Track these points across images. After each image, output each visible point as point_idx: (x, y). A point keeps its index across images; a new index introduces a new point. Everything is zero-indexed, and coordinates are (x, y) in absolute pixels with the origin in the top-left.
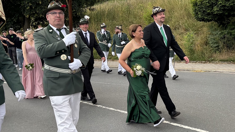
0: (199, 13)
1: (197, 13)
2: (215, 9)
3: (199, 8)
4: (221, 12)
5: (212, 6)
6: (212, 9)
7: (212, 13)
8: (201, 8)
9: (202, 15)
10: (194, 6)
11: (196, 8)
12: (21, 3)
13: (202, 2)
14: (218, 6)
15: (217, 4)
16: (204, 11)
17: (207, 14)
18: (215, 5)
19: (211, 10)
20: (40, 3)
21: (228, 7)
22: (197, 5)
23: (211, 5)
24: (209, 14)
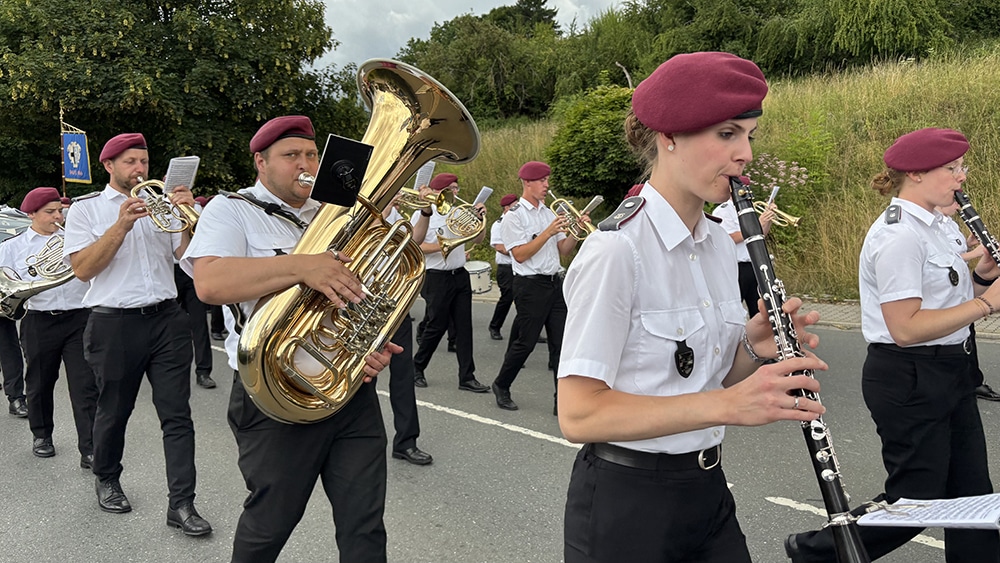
0: (563, 178)
1: (560, 178)
2: (600, 169)
3: (563, 166)
4: (611, 178)
5: (592, 163)
6: (594, 169)
7: (592, 177)
8: (568, 167)
9: (570, 183)
10: (553, 161)
11: (558, 167)
12: (166, 145)
13: (570, 154)
14: (606, 163)
15: (604, 158)
16: (575, 174)
17: (581, 181)
18: (601, 161)
19: (590, 172)
20: (210, 145)
21: (628, 165)
22: (559, 160)
23: (589, 161)
24: (585, 181)
